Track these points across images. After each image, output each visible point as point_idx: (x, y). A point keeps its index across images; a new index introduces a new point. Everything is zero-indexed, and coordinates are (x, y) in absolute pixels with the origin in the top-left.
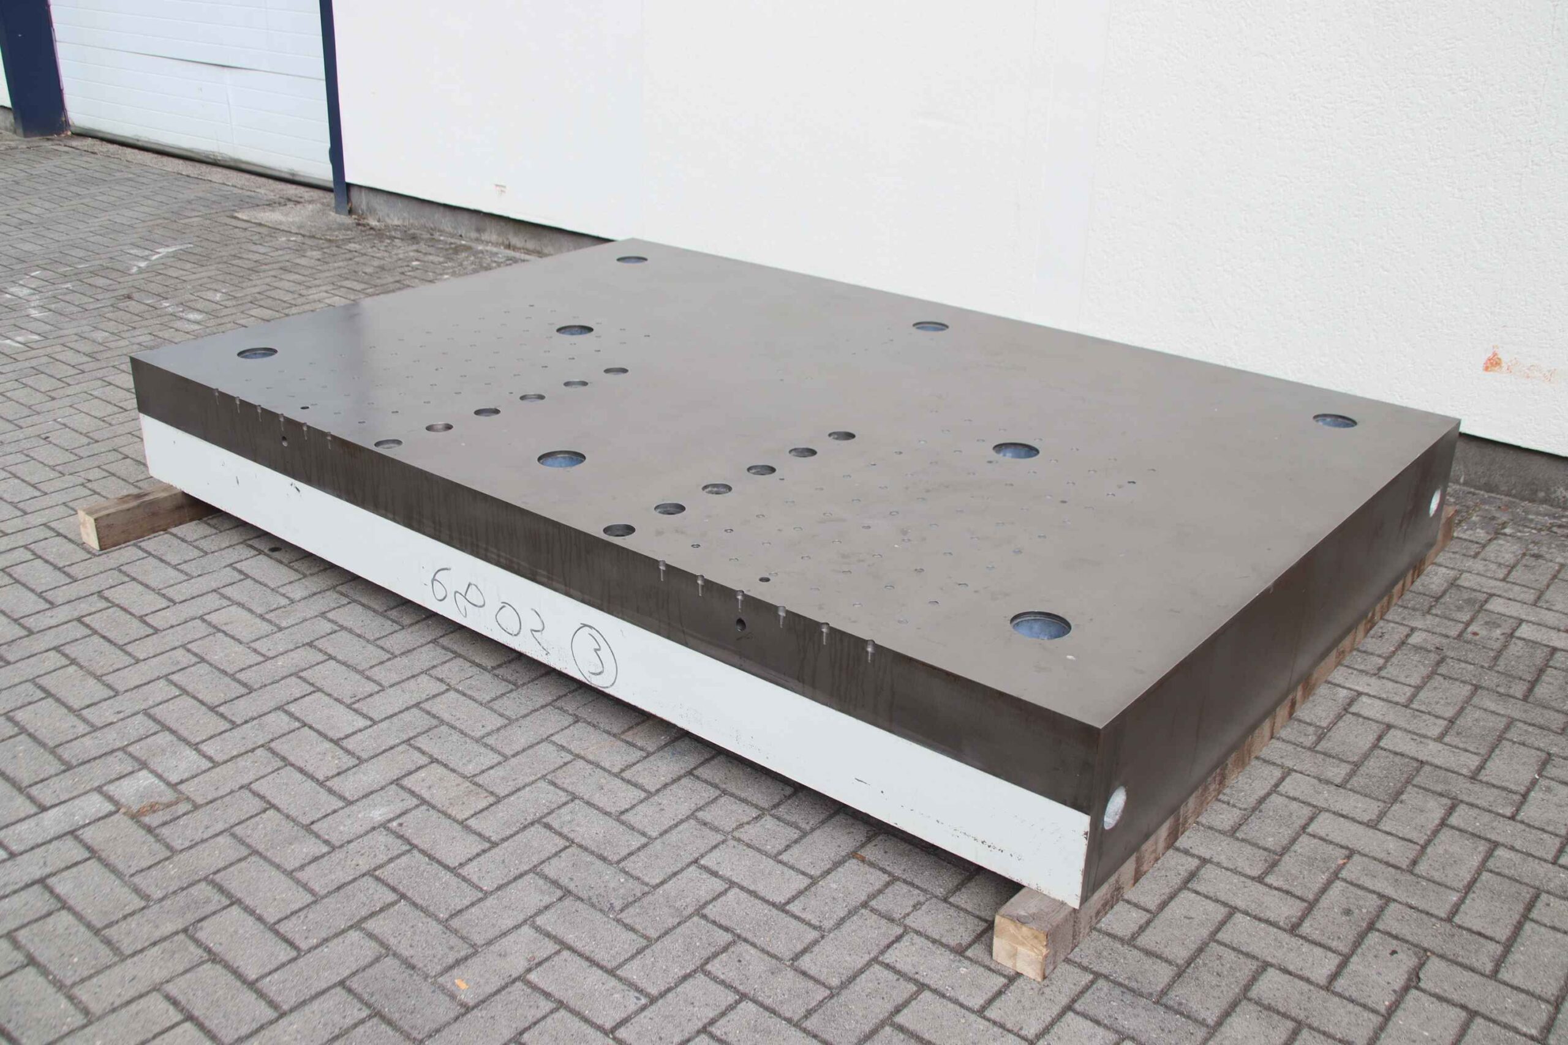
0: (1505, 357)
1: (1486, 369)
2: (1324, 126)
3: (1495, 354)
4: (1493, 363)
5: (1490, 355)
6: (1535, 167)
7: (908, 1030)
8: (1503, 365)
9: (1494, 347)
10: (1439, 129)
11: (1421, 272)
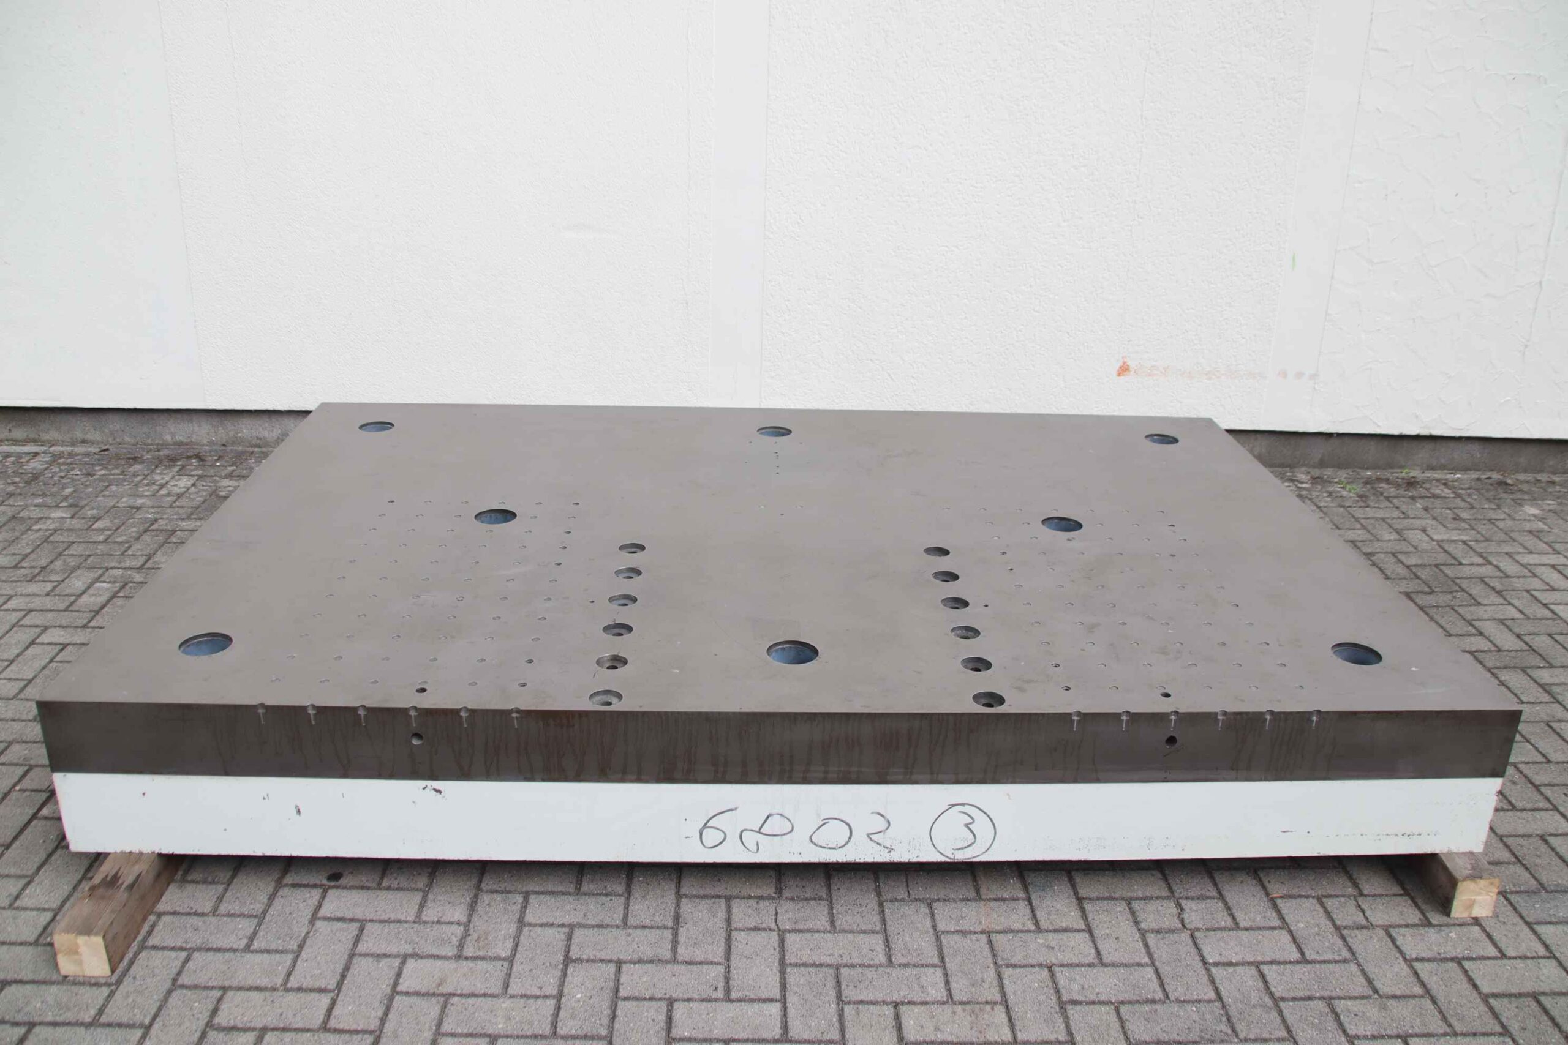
0: (1132, 364)
1: (1119, 375)
2: (975, 202)
3: (1124, 363)
4: (1124, 370)
5: (1120, 364)
6: (1140, 220)
7: (1499, 994)
8: (1131, 369)
9: (1123, 358)
10: (1068, 197)
11: (1064, 309)
